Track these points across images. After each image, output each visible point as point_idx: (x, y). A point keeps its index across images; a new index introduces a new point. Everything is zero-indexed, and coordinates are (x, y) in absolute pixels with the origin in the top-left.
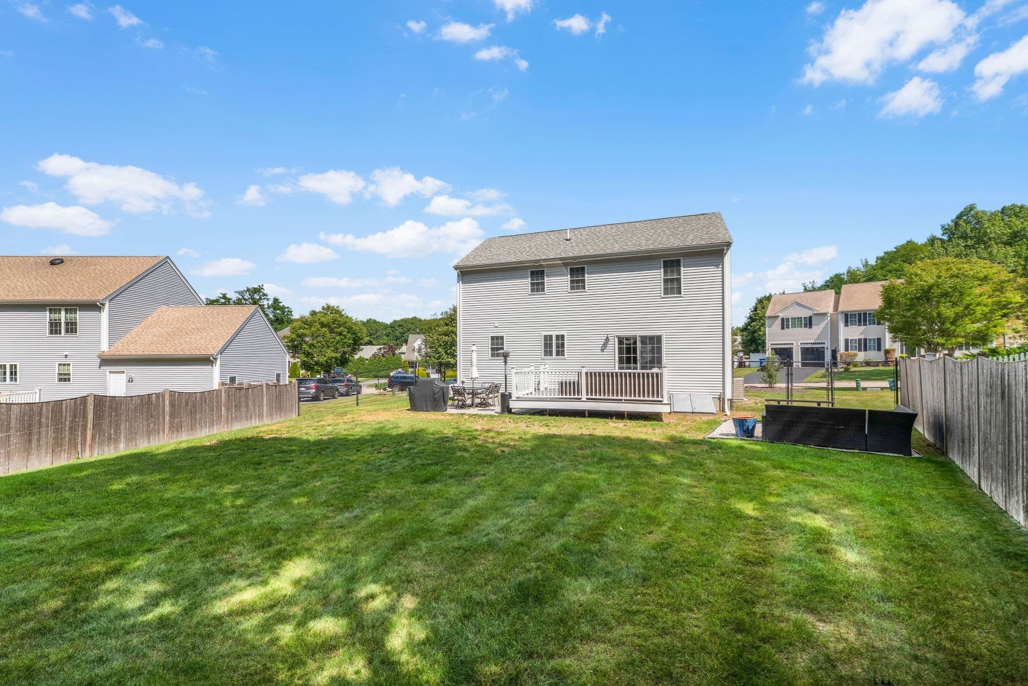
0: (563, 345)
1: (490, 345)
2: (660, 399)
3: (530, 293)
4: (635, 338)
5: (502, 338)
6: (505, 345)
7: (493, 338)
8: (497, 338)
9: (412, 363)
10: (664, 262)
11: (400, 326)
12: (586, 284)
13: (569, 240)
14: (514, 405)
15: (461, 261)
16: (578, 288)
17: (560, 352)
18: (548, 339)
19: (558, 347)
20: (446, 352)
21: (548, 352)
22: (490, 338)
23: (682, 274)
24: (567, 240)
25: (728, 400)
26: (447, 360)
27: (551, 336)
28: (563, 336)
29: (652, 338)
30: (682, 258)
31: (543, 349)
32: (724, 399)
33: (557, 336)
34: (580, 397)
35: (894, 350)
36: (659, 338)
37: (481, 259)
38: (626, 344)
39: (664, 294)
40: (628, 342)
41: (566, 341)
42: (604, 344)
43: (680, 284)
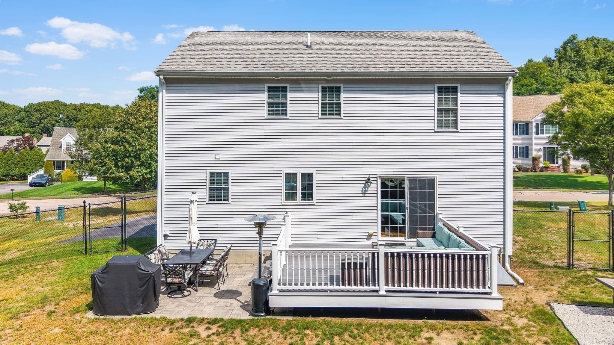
0: (311, 186)
1: (208, 184)
2: (487, 290)
3: (266, 116)
4: (402, 181)
5: (226, 174)
6: (230, 184)
7: (212, 174)
8: (219, 174)
9: (58, 162)
10: (438, 87)
11: (38, 110)
12: (342, 109)
13: (310, 47)
14: (275, 302)
15: (165, 62)
16: (331, 113)
17: (308, 195)
18: (291, 177)
19: (303, 189)
20: (116, 165)
21: (290, 195)
22: (208, 175)
23: (459, 105)
24: (307, 47)
25: (509, 256)
26: (117, 175)
27: (295, 175)
28: (311, 175)
29: (422, 181)
30: (459, 86)
31: (284, 191)
32: (504, 256)
33: (303, 175)
34: (376, 288)
35: (539, 158)
36: (432, 182)
37: (194, 63)
38: (391, 187)
39: (438, 127)
40: (393, 184)
41: (314, 182)
42: (365, 187)
43: (456, 116)
